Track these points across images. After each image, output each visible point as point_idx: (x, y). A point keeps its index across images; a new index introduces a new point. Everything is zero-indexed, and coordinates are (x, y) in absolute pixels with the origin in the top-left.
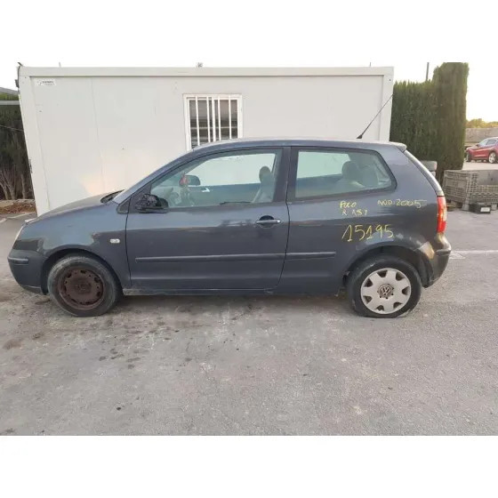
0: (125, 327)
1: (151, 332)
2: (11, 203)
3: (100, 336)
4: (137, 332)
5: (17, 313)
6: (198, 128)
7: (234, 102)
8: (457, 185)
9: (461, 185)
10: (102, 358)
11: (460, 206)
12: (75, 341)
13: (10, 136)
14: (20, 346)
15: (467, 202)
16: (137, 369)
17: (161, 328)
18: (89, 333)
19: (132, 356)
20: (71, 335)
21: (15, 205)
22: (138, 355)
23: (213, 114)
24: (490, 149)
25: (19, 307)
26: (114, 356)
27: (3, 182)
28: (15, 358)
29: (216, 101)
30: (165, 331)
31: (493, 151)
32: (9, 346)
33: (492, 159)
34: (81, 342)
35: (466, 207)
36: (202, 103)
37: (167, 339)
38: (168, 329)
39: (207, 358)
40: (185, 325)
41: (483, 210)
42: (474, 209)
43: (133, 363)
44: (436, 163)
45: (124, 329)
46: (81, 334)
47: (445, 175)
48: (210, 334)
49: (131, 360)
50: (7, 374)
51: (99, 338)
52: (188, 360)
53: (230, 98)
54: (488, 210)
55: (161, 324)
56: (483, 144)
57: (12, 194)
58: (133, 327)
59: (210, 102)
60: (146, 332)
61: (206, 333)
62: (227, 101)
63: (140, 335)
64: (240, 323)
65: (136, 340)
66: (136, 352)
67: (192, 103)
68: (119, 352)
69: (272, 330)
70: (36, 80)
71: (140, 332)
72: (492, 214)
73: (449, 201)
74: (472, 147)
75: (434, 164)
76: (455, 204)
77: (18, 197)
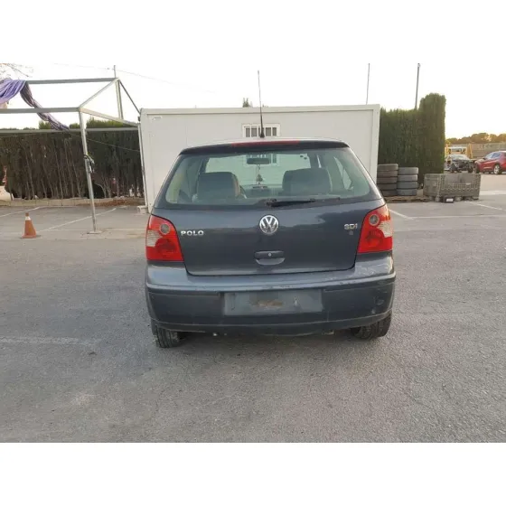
7: (275, 129)
9: (435, 184)
11: (434, 199)
15: (438, 196)
24: (495, 161)
29: (263, 129)
33: (496, 170)
35: (437, 199)
36: (254, 130)
41: (448, 200)
42: (443, 200)
47: (426, 178)
53: (272, 126)
54: (452, 200)
56: (489, 157)
57: (109, 194)
59: (259, 129)
62: (270, 128)
67: (248, 129)
72: (456, 203)
73: (427, 196)
74: (479, 161)
75: (417, 170)
76: (430, 198)
77: (113, 196)
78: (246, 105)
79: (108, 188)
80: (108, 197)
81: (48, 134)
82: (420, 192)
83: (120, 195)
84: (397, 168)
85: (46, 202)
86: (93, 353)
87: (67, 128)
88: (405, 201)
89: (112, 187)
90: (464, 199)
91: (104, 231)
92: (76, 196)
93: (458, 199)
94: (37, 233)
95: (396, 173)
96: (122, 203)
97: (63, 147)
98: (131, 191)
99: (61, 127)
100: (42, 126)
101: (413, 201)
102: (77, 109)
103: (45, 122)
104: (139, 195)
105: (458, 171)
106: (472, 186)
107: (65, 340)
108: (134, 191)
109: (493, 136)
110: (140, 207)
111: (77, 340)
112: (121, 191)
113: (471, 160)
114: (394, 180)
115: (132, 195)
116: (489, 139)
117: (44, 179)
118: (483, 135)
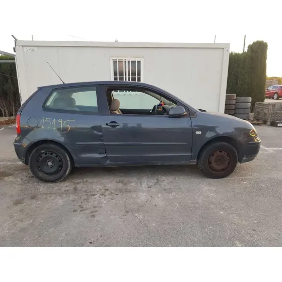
0: (85, 192)
1: (102, 195)
2: (7, 119)
3: (72, 197)
4: (93, 195)
5: (19, 183)
6: (118, 77)
7: (139, 62)
8: (263, 111)
9: (266, 111)
10: (75, 211)
11: (265, 123)
12: (56, 200)
13: (7, 80)
14: (23, 203)
15: (269, 120)
16: (97, 218)
17: (107, 193)
18: (64, 195)
19: (93, 210)
20: (53, 196)
21: (9, 120)
22: (96, 209)
23: (127, 69)
24: (275, 91)
25: (19, 180)
26: (81, 209)
27: (2, 107)
28: (21, 211)
29: (129, 62)
30: (109, 194)
31: (276, 93)
32: (17, 203)
33: (275, 97)
34: (60, 201)
35: (269, 123)
36: (121, 62)
37: (112, 199)
38: (112, 193)
39: (138, 211)
40: (121, 191)
41: (279, 125)
42: (274, 124)
43: (94, 213)
44: (251, 98)
45: (85, 193)
46: (60, 196)
47: (256, 105)
48: (137, 196)
49: (93, 212)
50: (18, 220)
51: (71, 198)
52: (127, 212)
53: (137, 60)
54: (281, 125)
55: (107, 190)
56: (270, 88)
57: (7, 114)
58: (90, 192)
59: (125, 62)
60: (98, 195)
61: (134, 196)
62: (135, 62)
63: (95, 197)
64: (153, 190)
65: (94, 199)
66: (95, 207)
67: (115, 62)
68: (84, 207)
69: (174, 194)
70: (25, 48)
71: (95, 195)
73: (259, 120)
75: (250, 99)
76: (262, 122)
79: (5, 109)
80: (6, 116)
82: (252, 115)
84: (235, 97)
95: (234, 102)
114: (233, 107)
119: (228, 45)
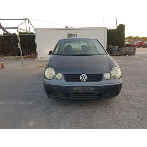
7: (76, 34)
9: (123, 51)
29: (73, 34)
31: (137, 45)
33: (137, 47)
35: (124, 55)
36: (70, 34)
41: (127, 55)
42: (125, 55)
44: (117, 46)
47: (120, 49)
54: (128, 55)
56: (135, 43)
67: (68, 34)
70: (38, 31)
72: (129, 56)
74: (132, 44)
76: (121, 55)
77: (27, 55)
78: (67, 27)
79: (25, 53)
81: (6, 36)
82: (118, 53)
83: (29, 55)
84: (112, 46)
85: (6, 57)
86: (32, 107)
87: (12, 34)
88: (114, 56)
89: (26, 52)
90: (131, 55)
91: (26, 66)
92: (15, 55)
93: (130, 55)
94: (5, 67)
95: (111, 48)
96: (29, 57)
97: (11, 40)
98: (32, 53)
99: (10, 34)
100: (4, 34)
101: (117, 56)
102: (17, 28)
103: (5, 32)
104: (34, 55)
105: (126, 47)
106: (133, 51)
107: (22, 102)
108: (33, 53)
109: (134, 37)
110: (36, 58)
111: (25, 102)
112: (29, 54)
113: (129, 44)
114: (111, 50)
115: (32, 55)
116: (133, 38)
117: (5, 50)
118: (131, 37)
119: (107, 27)
